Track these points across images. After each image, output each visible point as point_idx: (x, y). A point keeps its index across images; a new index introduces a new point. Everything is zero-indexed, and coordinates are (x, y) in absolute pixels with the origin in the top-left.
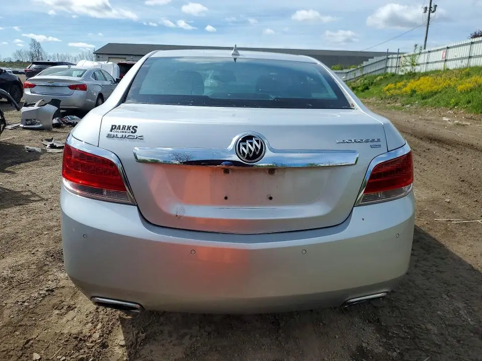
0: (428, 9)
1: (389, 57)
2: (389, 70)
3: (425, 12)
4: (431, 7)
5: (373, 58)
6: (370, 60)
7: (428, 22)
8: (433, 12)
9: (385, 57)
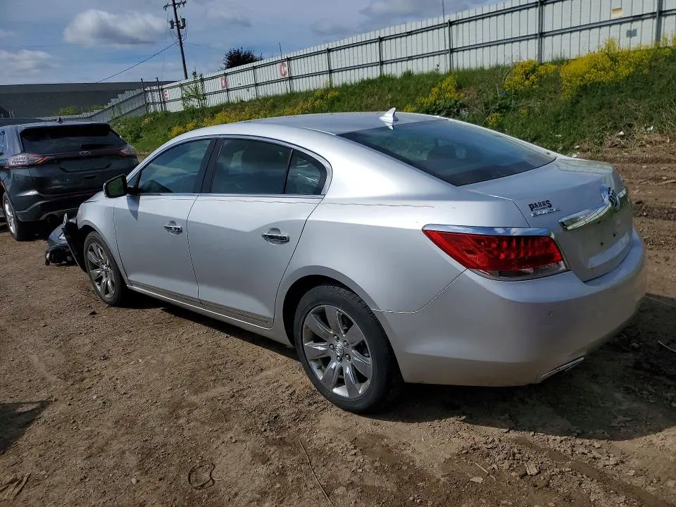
0: (175, 24)
1: (146, 89)
2: (152, 109)
3: (172, 27)
4: (177, 22)
5: (123, 92)
6: (119, 95)
7: (181, 41)
8: (183, 28)
9: (139, 91)
